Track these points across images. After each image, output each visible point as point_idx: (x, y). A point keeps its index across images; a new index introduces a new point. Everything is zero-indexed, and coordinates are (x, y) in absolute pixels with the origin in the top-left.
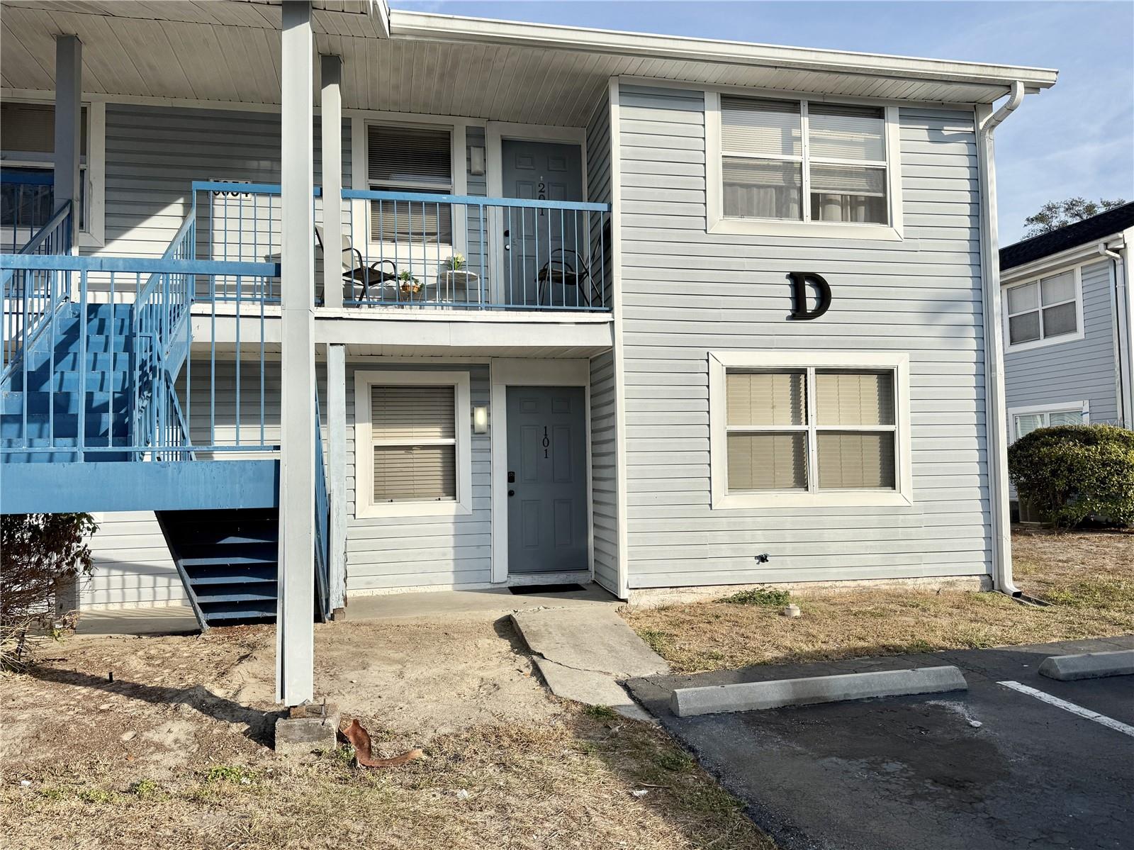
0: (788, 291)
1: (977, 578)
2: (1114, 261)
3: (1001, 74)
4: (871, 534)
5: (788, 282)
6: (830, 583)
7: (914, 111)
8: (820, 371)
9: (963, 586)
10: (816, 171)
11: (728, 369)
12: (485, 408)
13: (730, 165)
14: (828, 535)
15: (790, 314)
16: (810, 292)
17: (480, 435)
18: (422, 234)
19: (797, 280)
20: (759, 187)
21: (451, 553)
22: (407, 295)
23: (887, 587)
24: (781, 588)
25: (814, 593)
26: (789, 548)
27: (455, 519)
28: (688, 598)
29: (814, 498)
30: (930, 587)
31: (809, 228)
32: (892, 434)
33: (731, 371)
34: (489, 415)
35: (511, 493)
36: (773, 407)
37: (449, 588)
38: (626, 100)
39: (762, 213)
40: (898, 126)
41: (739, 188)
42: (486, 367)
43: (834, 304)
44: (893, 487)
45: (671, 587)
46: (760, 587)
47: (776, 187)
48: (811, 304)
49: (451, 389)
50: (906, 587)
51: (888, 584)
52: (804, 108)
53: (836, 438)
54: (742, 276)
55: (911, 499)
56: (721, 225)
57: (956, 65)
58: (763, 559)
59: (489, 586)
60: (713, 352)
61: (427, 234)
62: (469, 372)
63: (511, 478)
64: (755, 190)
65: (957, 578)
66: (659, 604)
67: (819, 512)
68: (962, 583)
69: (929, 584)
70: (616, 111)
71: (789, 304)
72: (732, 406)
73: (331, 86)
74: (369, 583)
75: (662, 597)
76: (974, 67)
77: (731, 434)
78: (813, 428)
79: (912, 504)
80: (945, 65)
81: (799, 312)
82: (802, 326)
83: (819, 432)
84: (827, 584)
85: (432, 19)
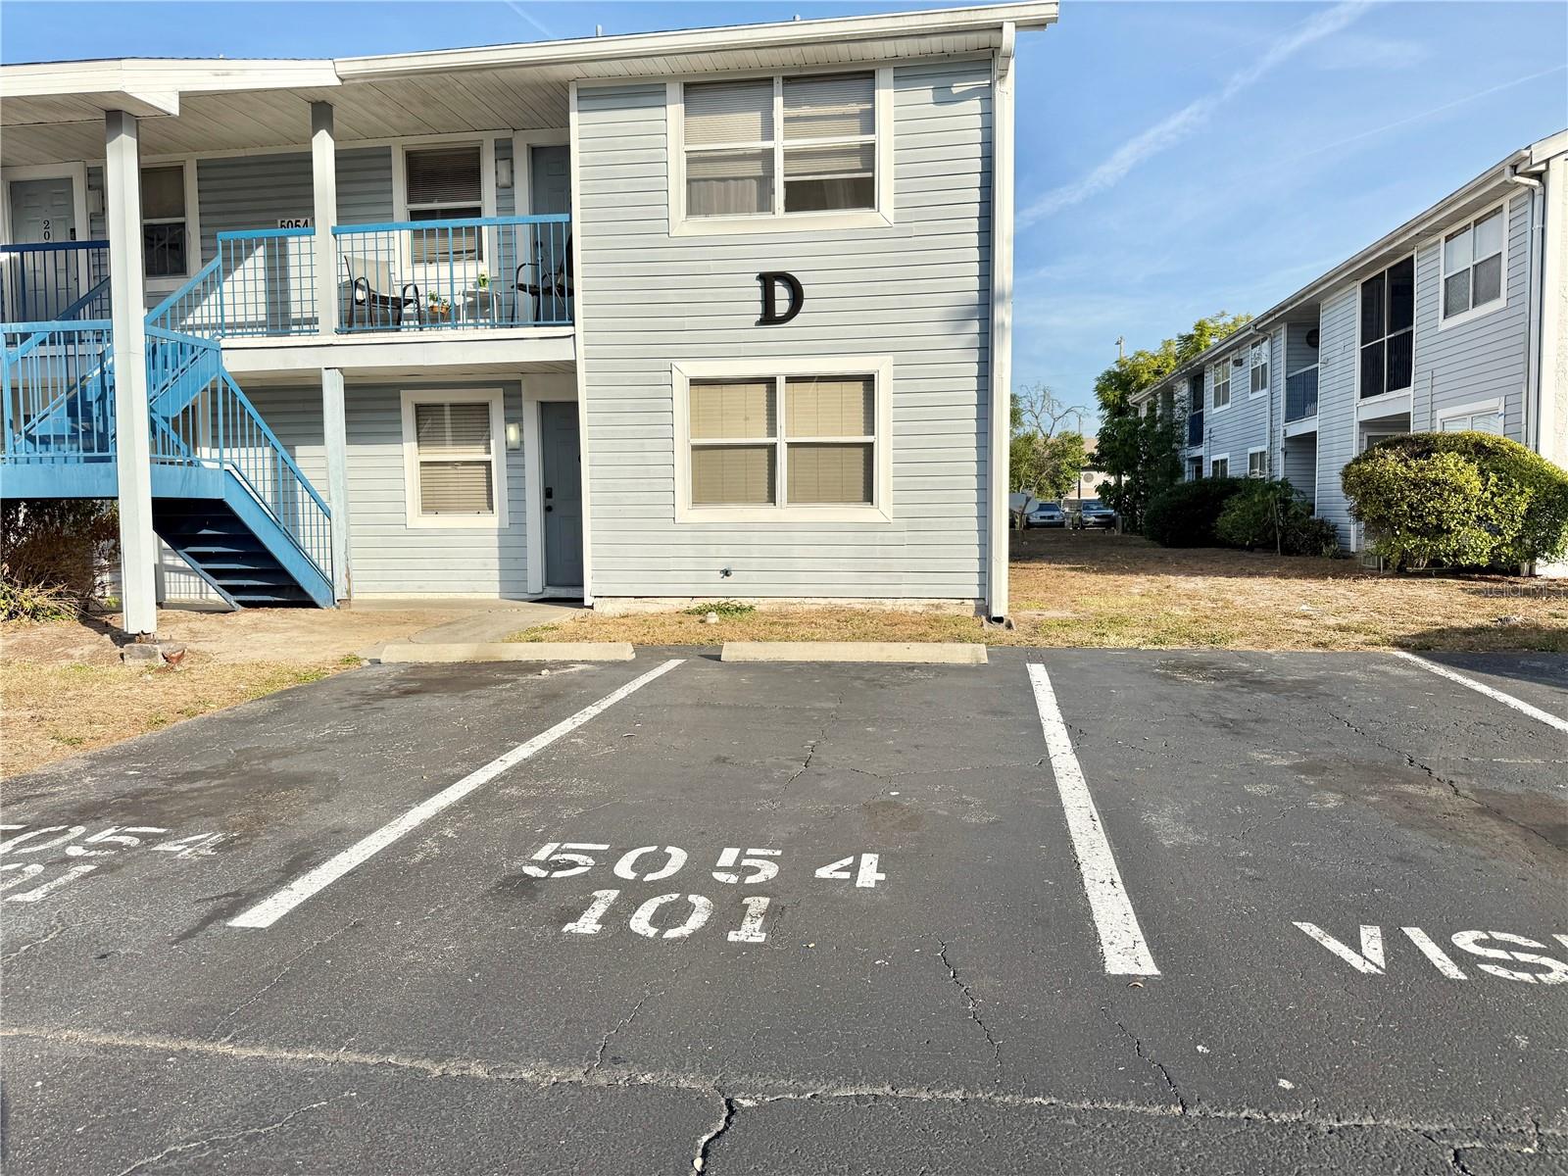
0: (757, 293)
1: (972, 602)
2: (1532, 190)
3: (981, 18)
4: (845, 551)
5: (759, 283)
6: (798, 600)
7: (909, 71)
8: (790, 380)
9: (952, 609)
10: (789, 156)
11: (691, 380)
12: (517, 425)
13: (693, 160)
14: (796, 551)
15: (758, 318)
16: (781, 292)
17: (514, 452)
18: (462, 252)
19: (767, 280)
20: (735, 179)
21: (495, 564)
22: (437, 316)
23: (862, 606)
24: (746, 603)
25: (780, 609)
26: (754, 564)
27: (499, 532)
28: (651, 607)
29: (784, 512)
30: (912, 609)
31: (781, 221)
32: (871, 445)
33: (695, 382)
34: (521, 431)
35: (548, 509)
36: (746, 419)
37: (496, 596)
38: (585, 104)
39: (741, 208)
40: (893, 90)
41: (714, 182)
42: (519, 383)
43: (806, 305)
44: (872, 501)
45: (635, 597)
46: (724, 600)
47: (754, 178)
48: (782, 306)
49: (485, 407)
50: (883, 607)
51: (862, 603)
52: (778, 86)
53: (814, 450)
54: (706, 280)
55: (890, 516)
56: (685, 226)
57: (920, 17)
58: (726, 573)
59: (526, 596)
60: (677, 363)
61: (467, 252)
62: (502, 390)
63: (548, 493)
64: (732, 182)
65: (945, 601)
66: (623, 612)
67: (786, 528)
68: (951, 607)
69: (911, 605)
70: (574, 117)
71: (759, 308)
72: (698, 417)
73: (321, 131)
74: (420, 587)
75: (625, 606)
76: (942, 15)
77: (695, 448)
78: (781, 441)
79: (892, 520)
80: (906, 18)
81: (768, 318)
82: (772, 331)
83: (791, 445)
84: (794, 601)
85: (369, 62)
